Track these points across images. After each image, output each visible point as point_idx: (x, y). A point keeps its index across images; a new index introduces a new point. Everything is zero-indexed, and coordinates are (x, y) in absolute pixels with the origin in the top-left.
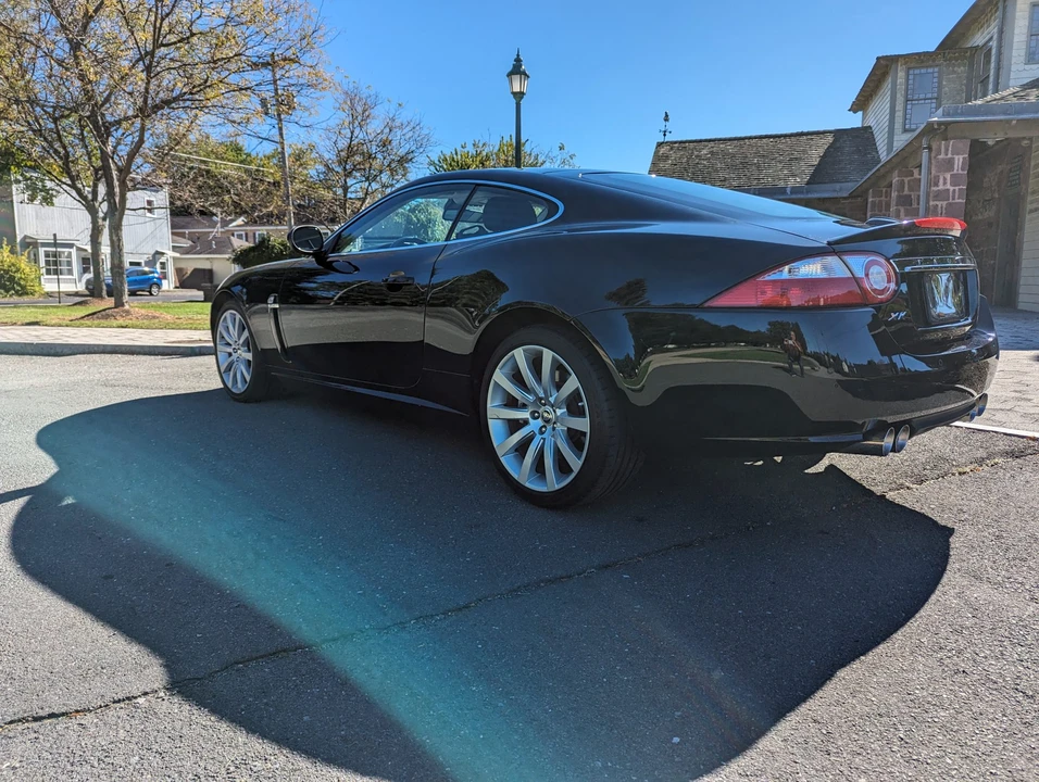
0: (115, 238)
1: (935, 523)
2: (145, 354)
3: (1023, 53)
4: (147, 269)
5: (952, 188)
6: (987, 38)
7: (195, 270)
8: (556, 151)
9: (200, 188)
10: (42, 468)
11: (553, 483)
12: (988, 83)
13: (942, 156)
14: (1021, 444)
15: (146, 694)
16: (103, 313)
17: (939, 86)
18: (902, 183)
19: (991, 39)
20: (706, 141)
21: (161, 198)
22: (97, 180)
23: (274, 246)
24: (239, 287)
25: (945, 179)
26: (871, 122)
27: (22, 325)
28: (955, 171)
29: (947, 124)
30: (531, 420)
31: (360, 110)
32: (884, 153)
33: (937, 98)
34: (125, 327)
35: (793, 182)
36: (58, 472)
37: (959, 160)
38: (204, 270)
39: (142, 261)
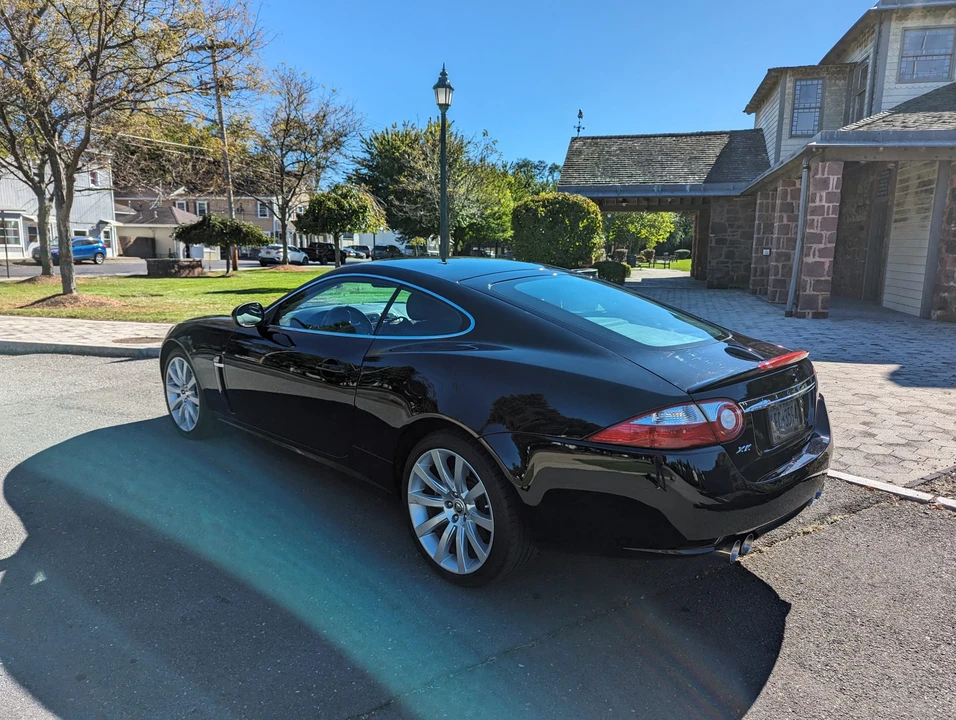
3: (894, 73)
4: (91, 239)
5: (826, 205)
6: (865, 56)
7: (138, 239)
8: (480, 137)
10: (12, 534)
11: (463, 567)
12: (864, 98)
13: (819, 176)
16: (53, 299)
17: (822, 96)
18: (785, 193)
19: (868, 57)
20: (615, 137)
23: (214, 225)
24: (185, 337)
25: (821, 197)
26: (762, 125)
28: (830, 190)
29: (824, 149)
30: (445, 508)
31: (295, 95)
32: (773, 156)
33: (820, 108)
34: (74, 317)
35: (692, 180)
36: (27, 539)
37: (834, 180)
38: (146, 239)
39: (87, 230)
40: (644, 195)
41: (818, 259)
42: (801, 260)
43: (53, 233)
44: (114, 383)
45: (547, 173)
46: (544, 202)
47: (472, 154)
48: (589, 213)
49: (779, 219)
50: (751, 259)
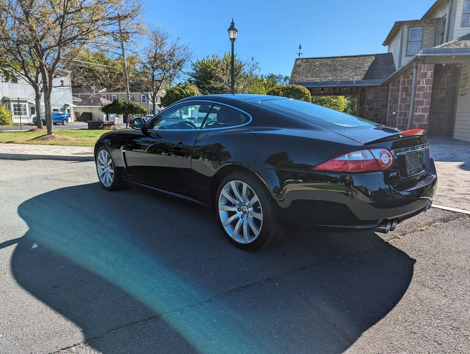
0: (47, 103)
1: (408, 256)
2: (63, 160)
3: (460, 22)
4: (61, 113)
5: (426, 86)
6: (445, 14)
7: (84, 113)
8: (250, 61)
9: (85, 77)
10: (21, 228)
11: (247, 240)
12: (444, 35)
13: (422, 71)
14: (448, 214)
15: (75, 345)
16: (42, 137)
17: (422, 35)
18: (404, 82)
19: (446, 15)
20: (318, 58)
21: (67, 80)
22: (38, 73)
23: (120, 104)
24: (107, 140)
25: (423, 82)
26: (392, 51)
27: (5, 143)
28: (428, 78)
29: (424, 57)
30: (237, 212)
31: (159, 40)
32: (398, 66)
33: (421, 41)
34: (53, 145)
35: (356, 78)
36: (29, 230)
37: (429, 73)
38: (88, 113)
39: (59, 109)
40: (332, 86)
41: (421, 113)
42: (413, 115)
43: (43, 110)
44: (72, 170)
45: (283, 81)
46: (282, 89)
47: (246, 70)
48: (305, 94)
49: (401, 95)
50: (386, 118)
